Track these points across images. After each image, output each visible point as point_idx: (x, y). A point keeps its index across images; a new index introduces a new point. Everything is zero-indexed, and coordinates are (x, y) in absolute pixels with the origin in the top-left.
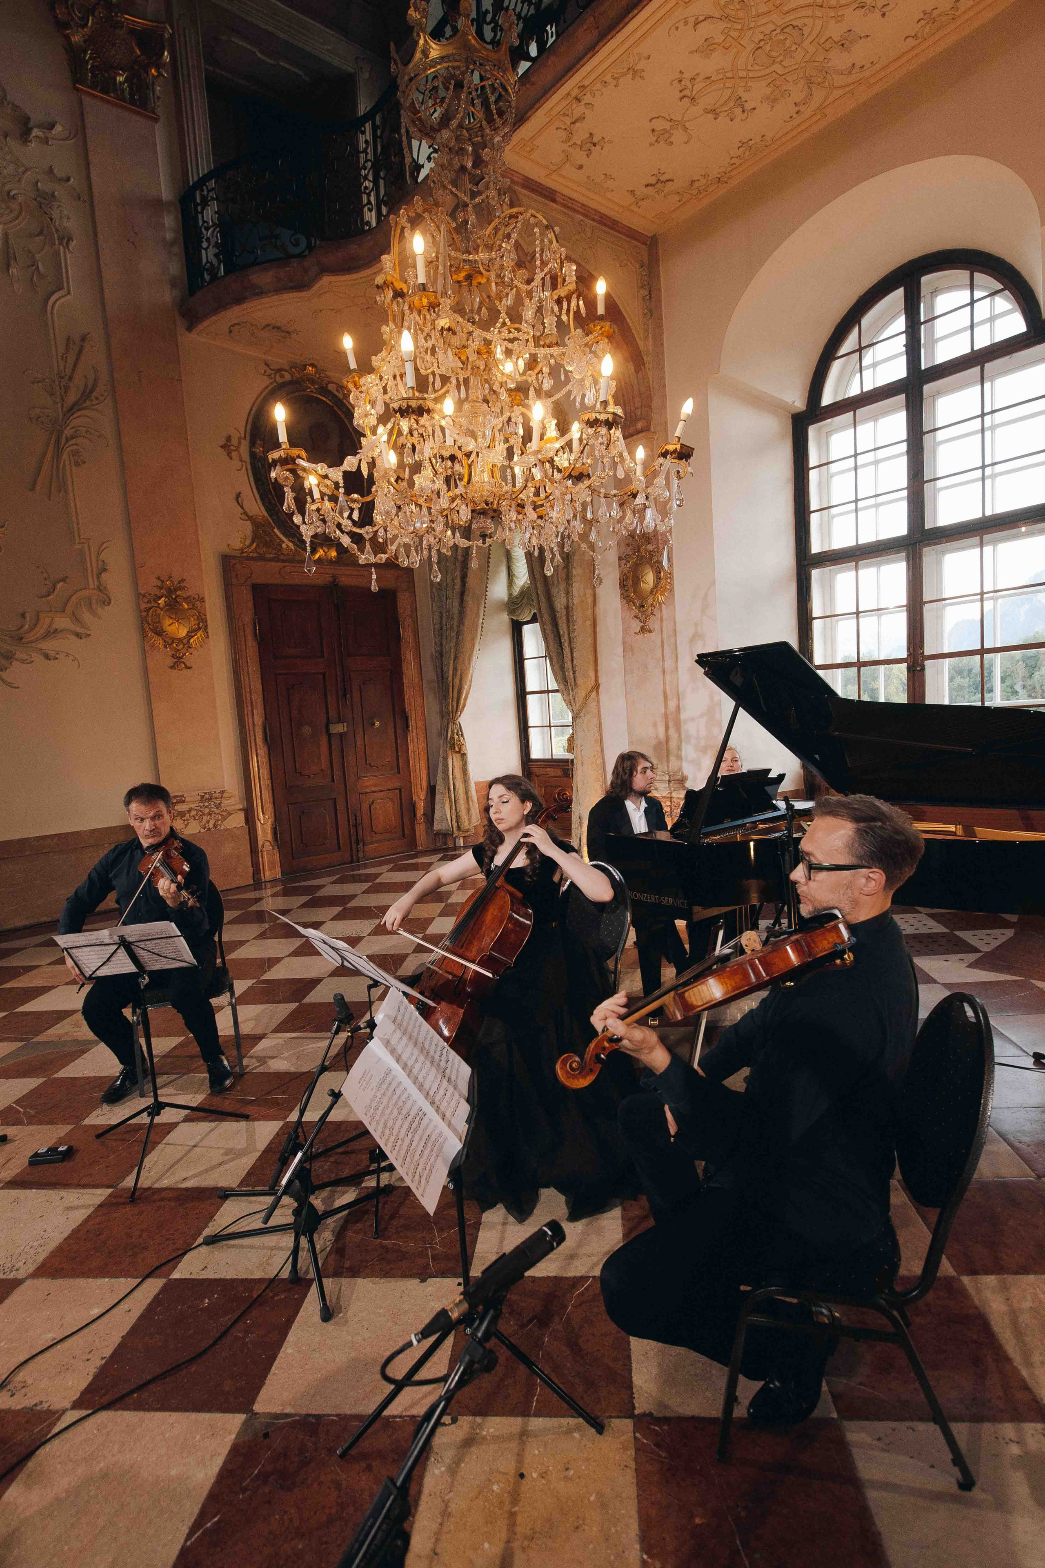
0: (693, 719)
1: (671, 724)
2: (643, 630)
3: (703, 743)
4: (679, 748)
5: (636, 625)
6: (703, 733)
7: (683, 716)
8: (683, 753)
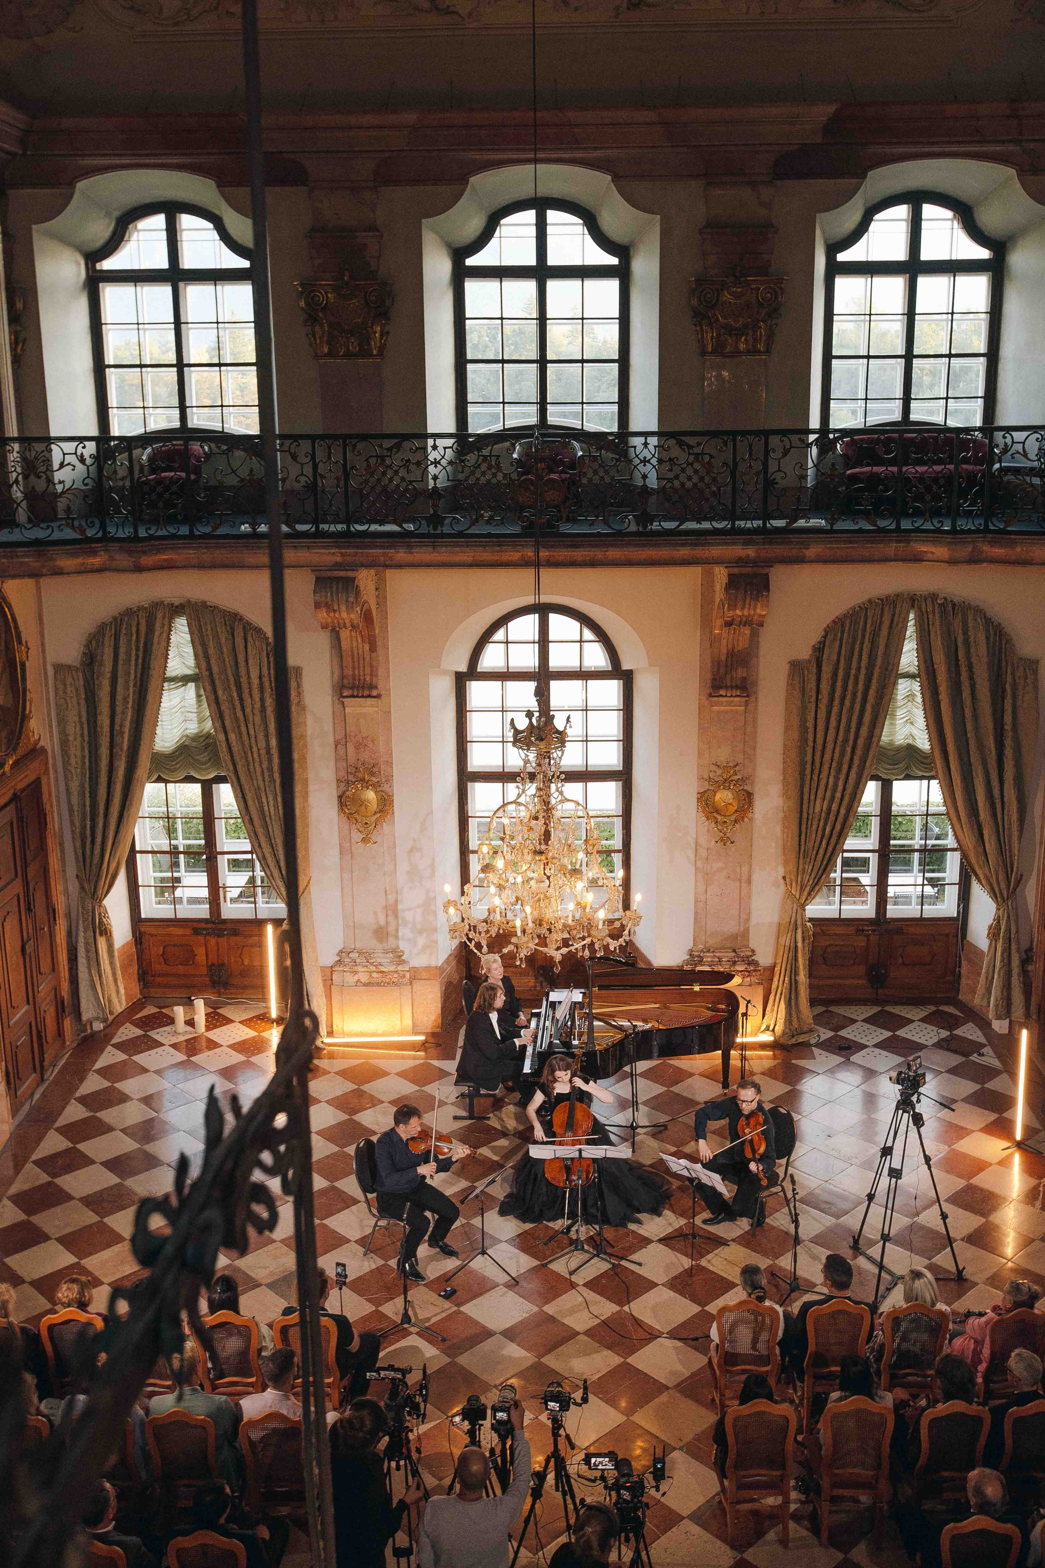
0: (409, 909)
1: (390, 913)
2: (364, 840)
3: (419, 927)
4: (397, 931)
5: (357, 836)
6: (419, 918)
7: (400, 907)
8: (400, 934)
